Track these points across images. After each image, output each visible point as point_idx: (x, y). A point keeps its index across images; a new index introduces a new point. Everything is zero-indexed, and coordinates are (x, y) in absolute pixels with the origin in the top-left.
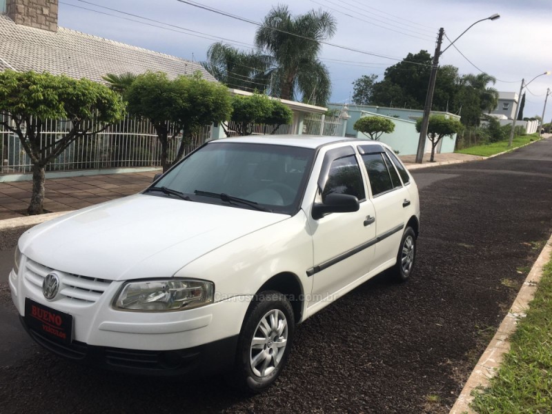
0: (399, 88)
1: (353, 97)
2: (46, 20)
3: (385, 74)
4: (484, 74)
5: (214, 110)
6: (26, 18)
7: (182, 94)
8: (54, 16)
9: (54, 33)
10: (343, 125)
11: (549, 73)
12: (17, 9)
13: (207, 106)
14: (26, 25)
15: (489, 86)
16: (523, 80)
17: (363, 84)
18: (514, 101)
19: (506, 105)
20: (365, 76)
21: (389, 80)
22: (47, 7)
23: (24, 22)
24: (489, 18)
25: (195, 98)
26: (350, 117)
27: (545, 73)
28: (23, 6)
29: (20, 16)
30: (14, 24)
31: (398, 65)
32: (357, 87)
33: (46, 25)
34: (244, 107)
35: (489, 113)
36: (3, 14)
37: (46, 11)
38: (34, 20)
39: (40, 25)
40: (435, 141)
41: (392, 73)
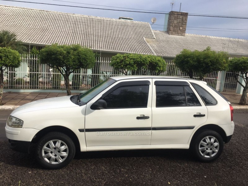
2: (181, 32)
5: (211, 65)
6: (173, 32)
8: (185, 30)
9: (183, 37)
12: (170, 29)
14: (173, 35)
22: (182, 27)
23: (172, 34)
28: (172, 28)
29: (171, 32)
30: (168, 35)
33: (181, 34)
34: (241, 63)
36: (165, 32)
37: (181, 28)
38: (176, 32)
39: (178, 34)
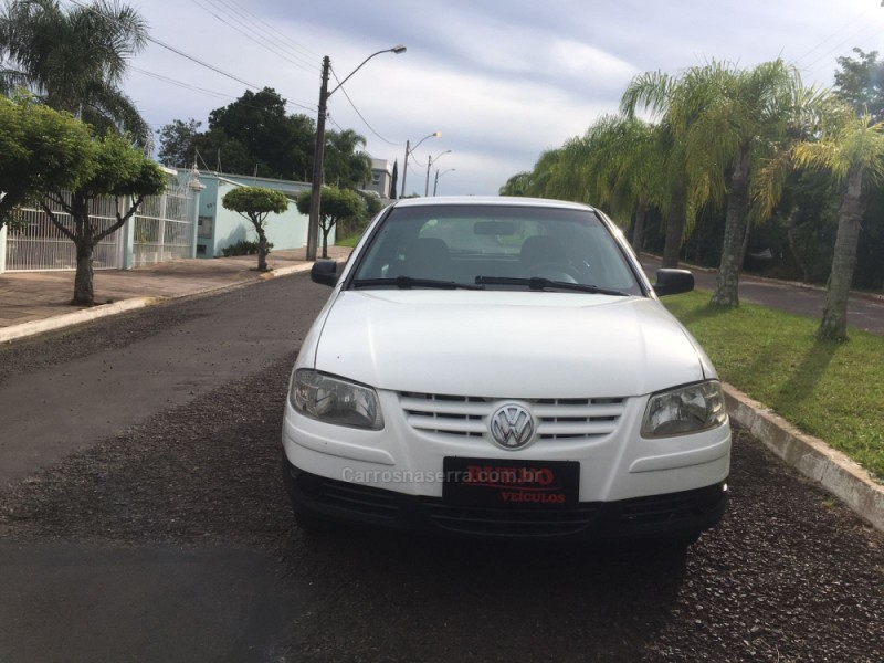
0: (238, 144)
1: (160, 156)
3: (210, 120)
4: (351, 132)
7: (12, 130)
10: (194, 201)
11: (438, 134)
13: (60, 156)
15: (358, 149)
16: (408, 142)
17: (176, 135)
18: (386, 172)
19: (377, 177)
20: (179, 122)
21: (221, 130)
24: (393, 50)
25: (39, 140)
26: (204, 186)
27: (435, 135)
31: (231, 107)
32: (165, 139)
35: (364, 188)
40: (327, 228)
41: (221, 118)
